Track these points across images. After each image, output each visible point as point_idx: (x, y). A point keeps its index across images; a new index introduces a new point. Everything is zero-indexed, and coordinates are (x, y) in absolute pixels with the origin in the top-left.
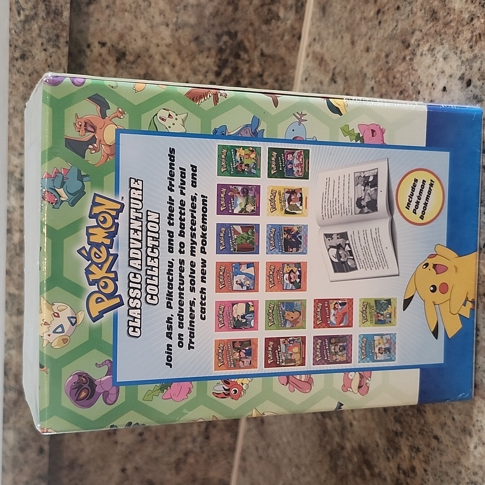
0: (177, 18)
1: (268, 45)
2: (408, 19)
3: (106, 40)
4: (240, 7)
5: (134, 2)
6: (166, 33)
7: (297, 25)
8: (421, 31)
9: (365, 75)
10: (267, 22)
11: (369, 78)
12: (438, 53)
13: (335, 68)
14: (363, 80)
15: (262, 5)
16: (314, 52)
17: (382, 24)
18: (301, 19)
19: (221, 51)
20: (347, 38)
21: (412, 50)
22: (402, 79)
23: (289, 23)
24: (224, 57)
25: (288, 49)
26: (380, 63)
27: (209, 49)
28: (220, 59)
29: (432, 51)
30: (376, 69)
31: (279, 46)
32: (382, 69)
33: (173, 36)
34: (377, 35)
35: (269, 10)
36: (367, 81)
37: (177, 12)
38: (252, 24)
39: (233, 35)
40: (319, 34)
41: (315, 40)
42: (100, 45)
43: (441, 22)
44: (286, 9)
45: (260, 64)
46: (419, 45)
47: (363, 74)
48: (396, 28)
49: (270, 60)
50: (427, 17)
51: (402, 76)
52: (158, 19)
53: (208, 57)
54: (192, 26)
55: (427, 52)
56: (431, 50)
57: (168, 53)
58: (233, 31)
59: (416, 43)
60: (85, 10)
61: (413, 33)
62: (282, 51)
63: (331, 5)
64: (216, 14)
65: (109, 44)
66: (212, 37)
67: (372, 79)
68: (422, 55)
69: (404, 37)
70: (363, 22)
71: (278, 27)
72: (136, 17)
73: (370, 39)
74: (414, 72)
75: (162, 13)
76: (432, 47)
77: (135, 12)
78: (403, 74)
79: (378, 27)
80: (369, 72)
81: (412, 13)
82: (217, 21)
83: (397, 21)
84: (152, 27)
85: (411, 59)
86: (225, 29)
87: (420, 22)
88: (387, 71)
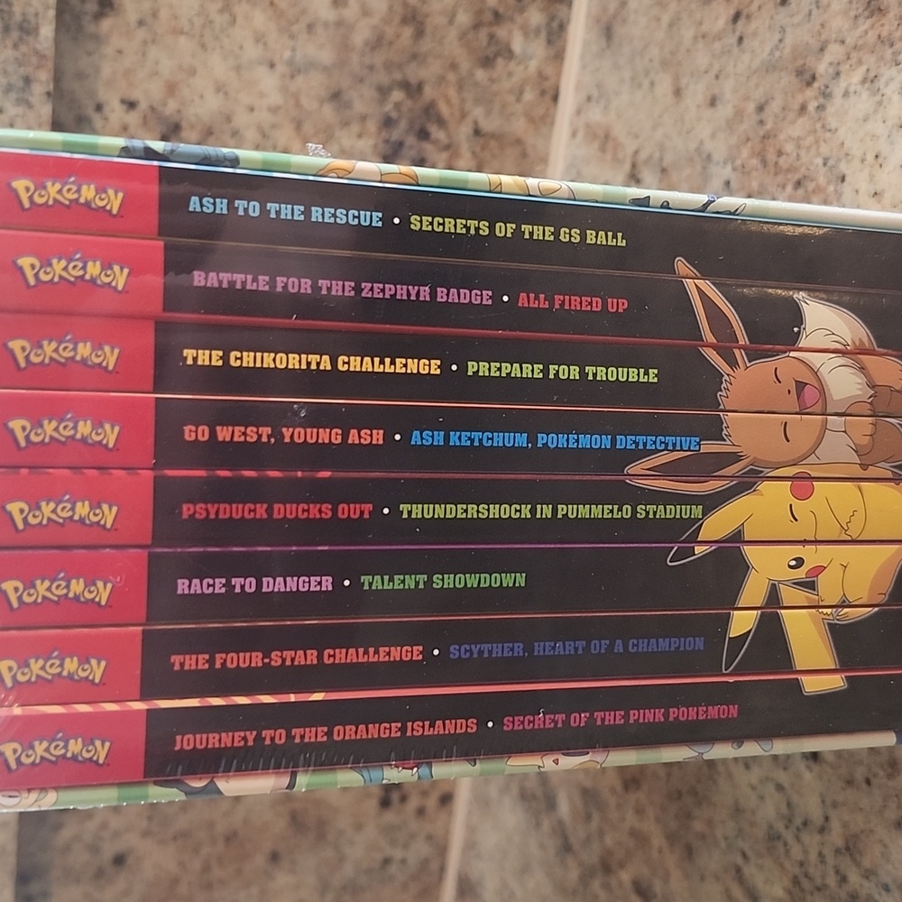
0: (294, 50)
1: (488, 113)
2: (809, 21)
3: (135, 95)
4: (429, 30)
5: (198, 15)
6: (269, 83)
7: (549, 70)
8: (843, 42)
9: (709, 157)
10: (487, 62)
11: (718, 163)
12: (887, 84)
13: (636, 152)
14: (704, 168)
15: (476, 26)
16: (588, 126)
17: (746, 41)
18: (558, 57)
19: (388, 122)
20: (664, 84)
21: (822, 88)
22: (798, 155)
23: (533, 65)
24: (396, 135)
25: (531, 120)
26: (744, 127)
27: (363, 118)
28: (387, 141)
29: (872, 81)
30: (734, 140)
31: (512, 114)
32: (748, 139)
33: (284, 90)
34: (735, 66)
35: (492, 37)
36: (713, 169)
37: (292, 37)
38: (454, 66)
39: (413, 89)
40: (599, 86)
41: (589, 99)
42: (125, 107)
43: (891, 15)
44: (526, 34)
45: (474, 153)
46: (838, 74)
47: (704, 156)
48: (781, 46)
49: (493, 144)
50: (857, 9)
51: (799, 147)
52: (252, 52)
53: (360, 136)
54: (325, 69)
55: (859, 88)
56: (870, 80)
57: (274, 126)
58: (413, 81)
59: (831, 70)
60: (90, 28)
61: (822, 50)
62: (519, 126)
63: (624, 21)
64: (377, 43)
65: (143, 105)
66: (368, 92)
67: (725, 163)
68: (846, 94)
69: (800, 62)
70: (700, 45)
71: (510, 74)
72: (203, 46)
73: (717, 77)
74: (828, 135)
75: (259, 38)
76: (872, 75)
77: (202, 36)
78: (801, 142)
79: (736, 50)
80: (719, 149)
81: (818, 7)
82: (378, 59)
83: (783, 30)
84: (238, 69)
85: (821, 108)
86: (398, 76)
87: (838, 24)
88: (762, 142)
